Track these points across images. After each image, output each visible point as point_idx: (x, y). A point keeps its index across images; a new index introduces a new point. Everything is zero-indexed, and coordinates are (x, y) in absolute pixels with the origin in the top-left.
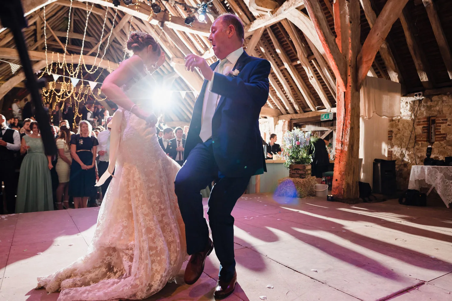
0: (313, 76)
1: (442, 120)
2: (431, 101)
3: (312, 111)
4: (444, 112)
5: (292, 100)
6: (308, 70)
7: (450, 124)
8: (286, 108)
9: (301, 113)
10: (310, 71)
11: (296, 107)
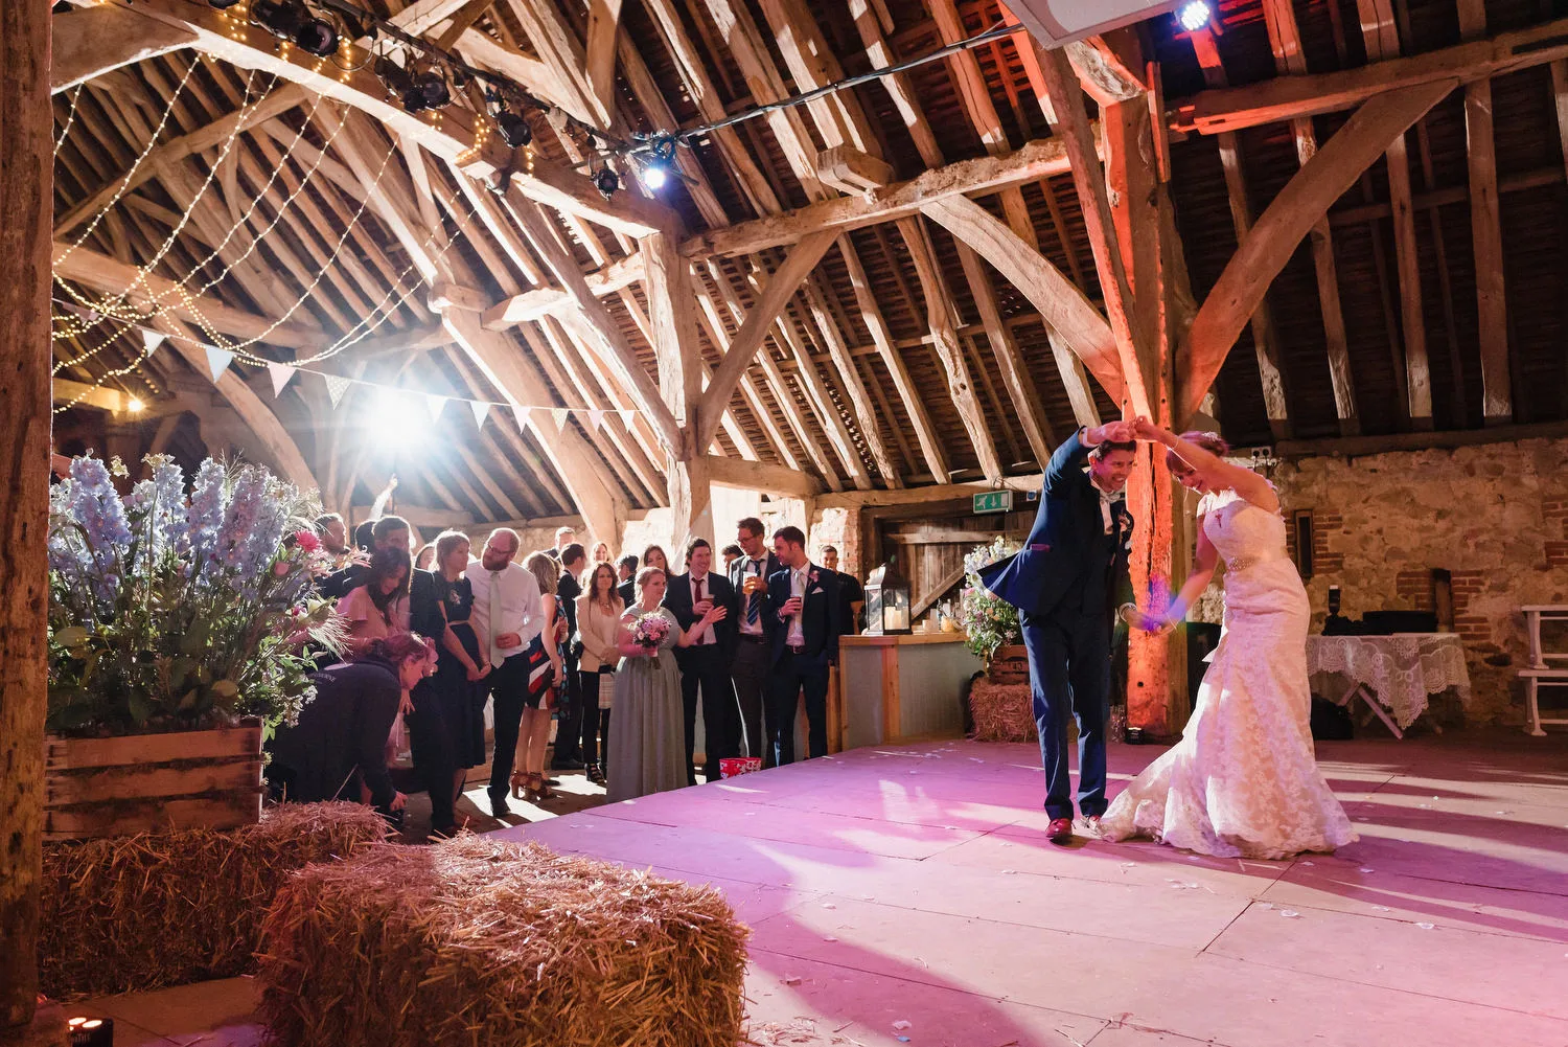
0: (966, 383)
1: (1330, 519)
2: (1298, 470)
3: (935, 483)
4: (1333, 499)
5: (876, 448)
6: (955, 366)
7: (1348, 529)
8: (843, 471)
9: (897, 488)
10: (961, 370)
11: (886, 470)
